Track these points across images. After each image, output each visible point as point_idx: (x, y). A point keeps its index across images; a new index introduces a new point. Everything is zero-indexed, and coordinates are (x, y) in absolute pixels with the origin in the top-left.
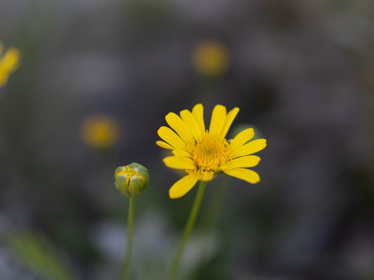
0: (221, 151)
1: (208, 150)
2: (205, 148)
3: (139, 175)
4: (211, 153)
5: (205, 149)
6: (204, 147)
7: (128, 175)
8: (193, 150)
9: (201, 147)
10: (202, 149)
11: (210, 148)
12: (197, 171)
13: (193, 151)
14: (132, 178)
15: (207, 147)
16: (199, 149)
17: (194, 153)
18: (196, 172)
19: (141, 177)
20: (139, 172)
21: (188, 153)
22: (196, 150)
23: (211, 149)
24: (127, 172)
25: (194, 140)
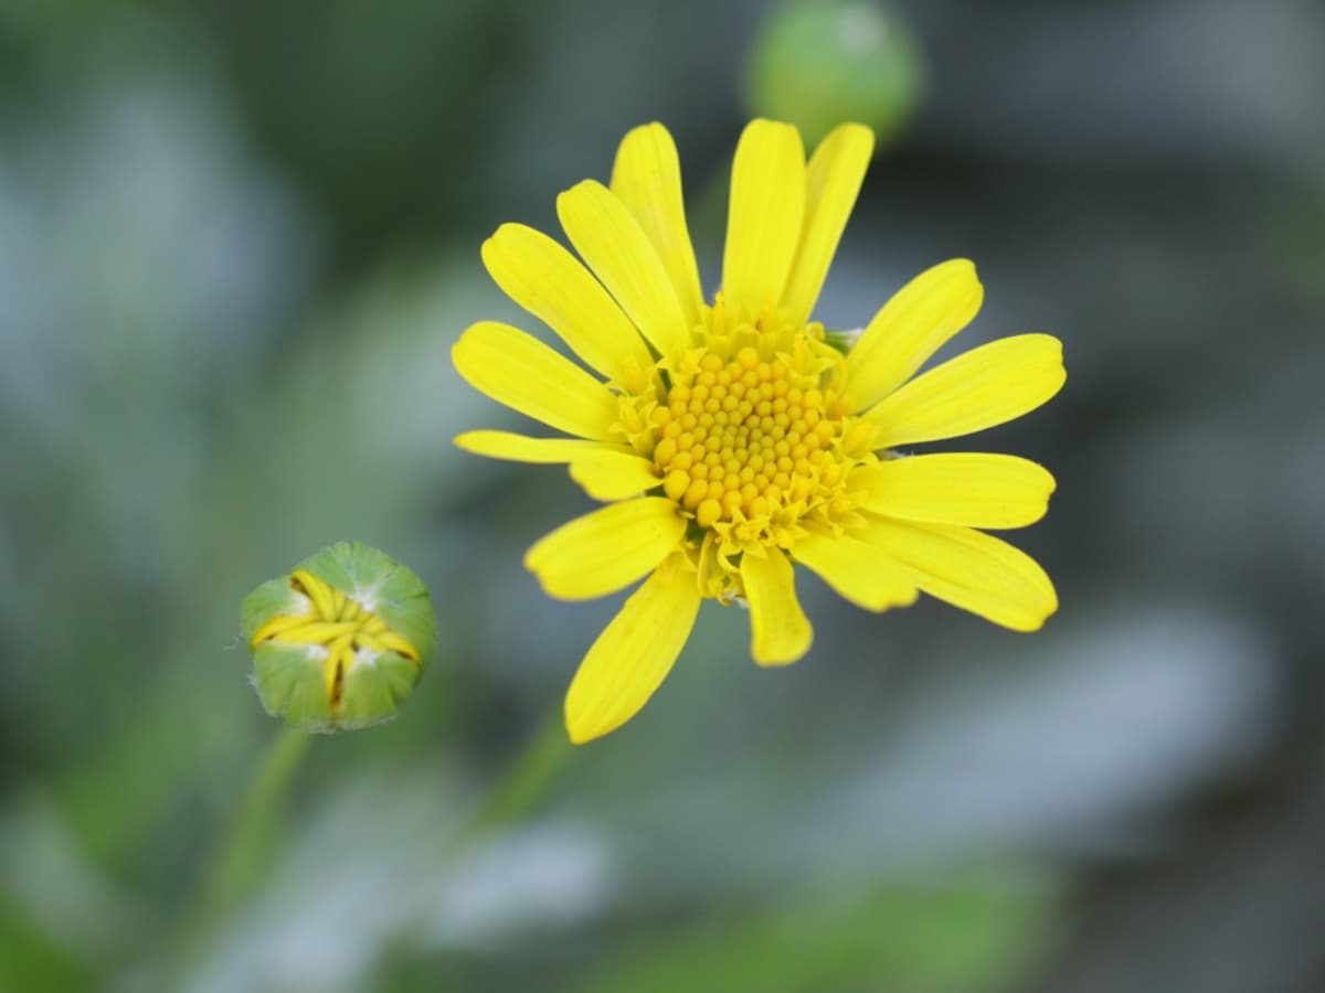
0: (812, 416)
1: (737, 418)
2: (722, 408)
3: (389, 629)
4: (757, 434)
5: (722, 417)
6: (714, 404)
7: (327, 643)
8: (653, 431)
9: (697, 406)
10: (707, 420)
11: (747, 408)
12: (695, 554)
13: (658, 437)
14: (353, 664)
15: (731, 402)
16: (690, 420)
17: (665, 449)
18: (688, 564)
19: (397, 642)
20: (385, 612)
21: (634, 453)
22: (673, 429)
23: (754, 412)
24: (319, 618)
25: (654, 368)
